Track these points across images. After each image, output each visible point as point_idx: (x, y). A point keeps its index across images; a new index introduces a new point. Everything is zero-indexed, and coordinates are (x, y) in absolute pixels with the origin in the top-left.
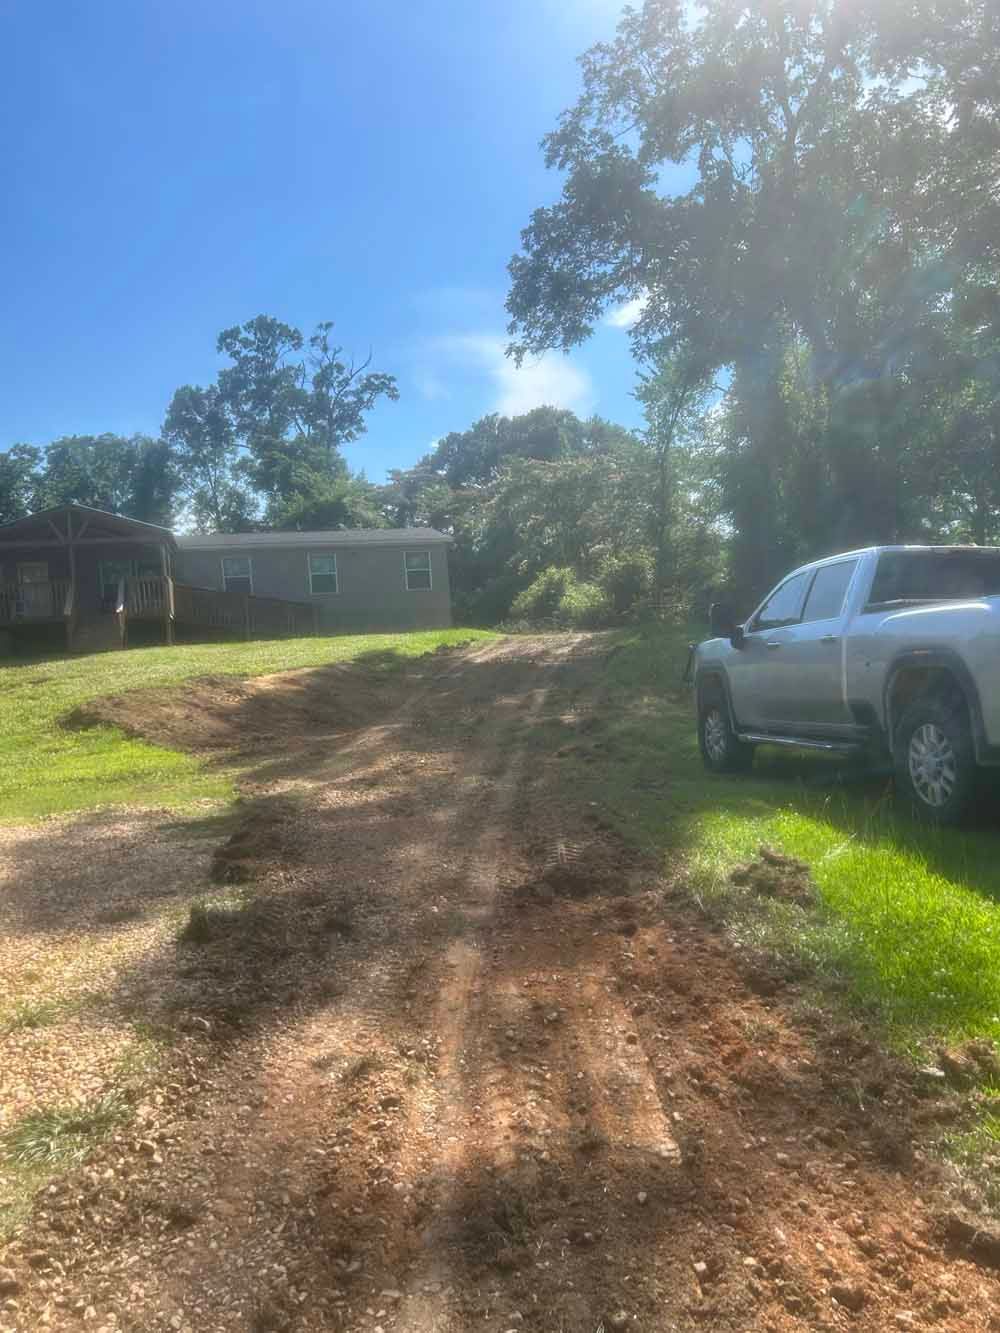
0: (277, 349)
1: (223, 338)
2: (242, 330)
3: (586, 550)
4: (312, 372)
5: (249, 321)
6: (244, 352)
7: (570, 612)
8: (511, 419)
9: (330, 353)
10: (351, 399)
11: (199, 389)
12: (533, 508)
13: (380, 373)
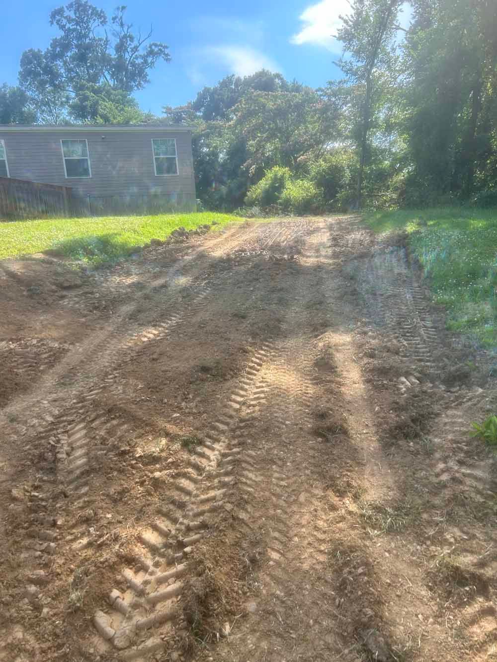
0: (90, 24)
1: (53, 16)
2: (65, 9)
3: (295, 159)
4: (114, 41)
5: (69, 3)
6: (68, 26)
7: (291, 201)
8: (242, 78)
9: (125, 29)
10: (140, 61)
11: (39, 51)
12: (259, 128)
13: (159, 43)
